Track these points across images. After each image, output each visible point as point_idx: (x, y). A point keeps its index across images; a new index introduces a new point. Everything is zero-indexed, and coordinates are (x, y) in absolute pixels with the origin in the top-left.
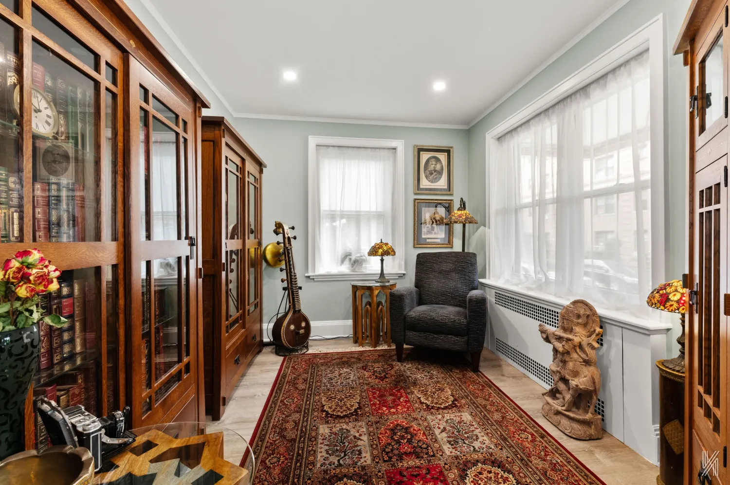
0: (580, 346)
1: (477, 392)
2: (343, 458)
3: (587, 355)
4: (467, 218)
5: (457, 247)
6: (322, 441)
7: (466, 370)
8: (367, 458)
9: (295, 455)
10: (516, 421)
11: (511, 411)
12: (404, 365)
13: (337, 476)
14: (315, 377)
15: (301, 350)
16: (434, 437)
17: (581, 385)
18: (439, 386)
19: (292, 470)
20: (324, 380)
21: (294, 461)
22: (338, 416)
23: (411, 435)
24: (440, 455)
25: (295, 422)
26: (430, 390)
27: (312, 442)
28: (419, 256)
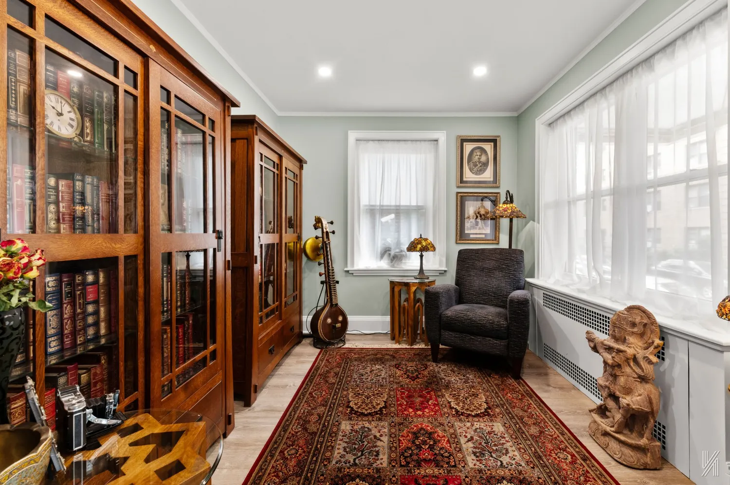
0: (635, 359)
1: (515, 401)
2: (359, 457)
3: (643, 371)
4: (513, 212)
5: (504, 244)
6: (341, 438)
7: (507, 376)
8: (383, 461)
9: (313, 449)
10: (556, 438)
11: (552, 426)
12: (439, 366)
13: (350, 475)
14: (346, 372)
15: (338, 343)
16: (458, 446)
17: (634, 404)
18: (473, 392)
19: (307, 464)
20: (355, 376)
21: (311, 454)
22: (363, 414)
23: (434, 441)
24: (462, 466)
25: (319, 415)
26: (462, 395)
27: (333, 437)
28: (460, 252)
